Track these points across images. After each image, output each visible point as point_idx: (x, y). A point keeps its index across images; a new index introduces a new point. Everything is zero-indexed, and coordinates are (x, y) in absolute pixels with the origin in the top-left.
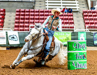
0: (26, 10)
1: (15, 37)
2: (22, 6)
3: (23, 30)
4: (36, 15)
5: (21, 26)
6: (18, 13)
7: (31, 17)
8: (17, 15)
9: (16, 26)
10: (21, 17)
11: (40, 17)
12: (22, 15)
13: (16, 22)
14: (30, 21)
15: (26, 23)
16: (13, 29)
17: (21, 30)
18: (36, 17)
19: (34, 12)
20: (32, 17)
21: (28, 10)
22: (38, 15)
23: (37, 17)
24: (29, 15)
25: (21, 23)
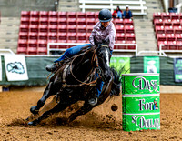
0: (41, 13)
1: (19, 66)
2: (33, 5)
3: (35, 53)
4: (61, 23)
5: (31, 45)
6: (25, 19)
7: (50, 27)
8: (23, 22)
9: (20, 45)
10: (32, 26)
11: (69, 27)
12: (33, 23)
13: (21, 37)
14: (50, 34)
15: (41, 38)
16: (16, 51)
17: (30, 53)
18: (60, 27)
19: (56, 16)
20: (53, 27)
21: (44, 13)
22: (65, 23)
23: (63, 27)
24: (47, 23)
25: (31, 38)
